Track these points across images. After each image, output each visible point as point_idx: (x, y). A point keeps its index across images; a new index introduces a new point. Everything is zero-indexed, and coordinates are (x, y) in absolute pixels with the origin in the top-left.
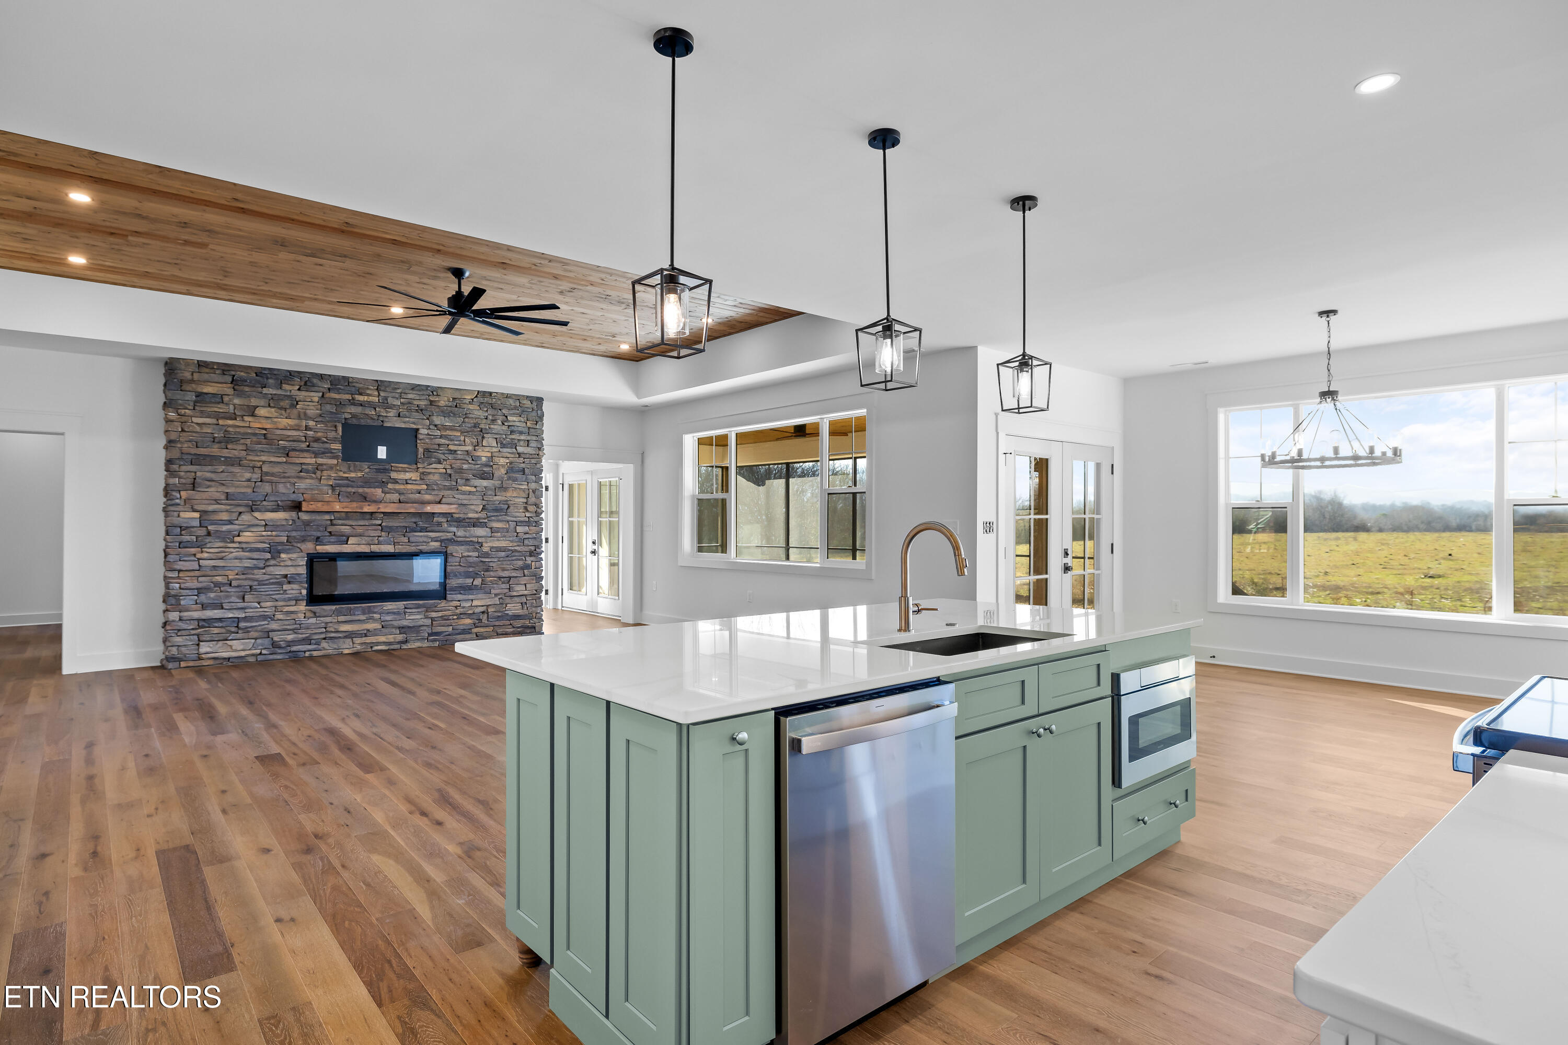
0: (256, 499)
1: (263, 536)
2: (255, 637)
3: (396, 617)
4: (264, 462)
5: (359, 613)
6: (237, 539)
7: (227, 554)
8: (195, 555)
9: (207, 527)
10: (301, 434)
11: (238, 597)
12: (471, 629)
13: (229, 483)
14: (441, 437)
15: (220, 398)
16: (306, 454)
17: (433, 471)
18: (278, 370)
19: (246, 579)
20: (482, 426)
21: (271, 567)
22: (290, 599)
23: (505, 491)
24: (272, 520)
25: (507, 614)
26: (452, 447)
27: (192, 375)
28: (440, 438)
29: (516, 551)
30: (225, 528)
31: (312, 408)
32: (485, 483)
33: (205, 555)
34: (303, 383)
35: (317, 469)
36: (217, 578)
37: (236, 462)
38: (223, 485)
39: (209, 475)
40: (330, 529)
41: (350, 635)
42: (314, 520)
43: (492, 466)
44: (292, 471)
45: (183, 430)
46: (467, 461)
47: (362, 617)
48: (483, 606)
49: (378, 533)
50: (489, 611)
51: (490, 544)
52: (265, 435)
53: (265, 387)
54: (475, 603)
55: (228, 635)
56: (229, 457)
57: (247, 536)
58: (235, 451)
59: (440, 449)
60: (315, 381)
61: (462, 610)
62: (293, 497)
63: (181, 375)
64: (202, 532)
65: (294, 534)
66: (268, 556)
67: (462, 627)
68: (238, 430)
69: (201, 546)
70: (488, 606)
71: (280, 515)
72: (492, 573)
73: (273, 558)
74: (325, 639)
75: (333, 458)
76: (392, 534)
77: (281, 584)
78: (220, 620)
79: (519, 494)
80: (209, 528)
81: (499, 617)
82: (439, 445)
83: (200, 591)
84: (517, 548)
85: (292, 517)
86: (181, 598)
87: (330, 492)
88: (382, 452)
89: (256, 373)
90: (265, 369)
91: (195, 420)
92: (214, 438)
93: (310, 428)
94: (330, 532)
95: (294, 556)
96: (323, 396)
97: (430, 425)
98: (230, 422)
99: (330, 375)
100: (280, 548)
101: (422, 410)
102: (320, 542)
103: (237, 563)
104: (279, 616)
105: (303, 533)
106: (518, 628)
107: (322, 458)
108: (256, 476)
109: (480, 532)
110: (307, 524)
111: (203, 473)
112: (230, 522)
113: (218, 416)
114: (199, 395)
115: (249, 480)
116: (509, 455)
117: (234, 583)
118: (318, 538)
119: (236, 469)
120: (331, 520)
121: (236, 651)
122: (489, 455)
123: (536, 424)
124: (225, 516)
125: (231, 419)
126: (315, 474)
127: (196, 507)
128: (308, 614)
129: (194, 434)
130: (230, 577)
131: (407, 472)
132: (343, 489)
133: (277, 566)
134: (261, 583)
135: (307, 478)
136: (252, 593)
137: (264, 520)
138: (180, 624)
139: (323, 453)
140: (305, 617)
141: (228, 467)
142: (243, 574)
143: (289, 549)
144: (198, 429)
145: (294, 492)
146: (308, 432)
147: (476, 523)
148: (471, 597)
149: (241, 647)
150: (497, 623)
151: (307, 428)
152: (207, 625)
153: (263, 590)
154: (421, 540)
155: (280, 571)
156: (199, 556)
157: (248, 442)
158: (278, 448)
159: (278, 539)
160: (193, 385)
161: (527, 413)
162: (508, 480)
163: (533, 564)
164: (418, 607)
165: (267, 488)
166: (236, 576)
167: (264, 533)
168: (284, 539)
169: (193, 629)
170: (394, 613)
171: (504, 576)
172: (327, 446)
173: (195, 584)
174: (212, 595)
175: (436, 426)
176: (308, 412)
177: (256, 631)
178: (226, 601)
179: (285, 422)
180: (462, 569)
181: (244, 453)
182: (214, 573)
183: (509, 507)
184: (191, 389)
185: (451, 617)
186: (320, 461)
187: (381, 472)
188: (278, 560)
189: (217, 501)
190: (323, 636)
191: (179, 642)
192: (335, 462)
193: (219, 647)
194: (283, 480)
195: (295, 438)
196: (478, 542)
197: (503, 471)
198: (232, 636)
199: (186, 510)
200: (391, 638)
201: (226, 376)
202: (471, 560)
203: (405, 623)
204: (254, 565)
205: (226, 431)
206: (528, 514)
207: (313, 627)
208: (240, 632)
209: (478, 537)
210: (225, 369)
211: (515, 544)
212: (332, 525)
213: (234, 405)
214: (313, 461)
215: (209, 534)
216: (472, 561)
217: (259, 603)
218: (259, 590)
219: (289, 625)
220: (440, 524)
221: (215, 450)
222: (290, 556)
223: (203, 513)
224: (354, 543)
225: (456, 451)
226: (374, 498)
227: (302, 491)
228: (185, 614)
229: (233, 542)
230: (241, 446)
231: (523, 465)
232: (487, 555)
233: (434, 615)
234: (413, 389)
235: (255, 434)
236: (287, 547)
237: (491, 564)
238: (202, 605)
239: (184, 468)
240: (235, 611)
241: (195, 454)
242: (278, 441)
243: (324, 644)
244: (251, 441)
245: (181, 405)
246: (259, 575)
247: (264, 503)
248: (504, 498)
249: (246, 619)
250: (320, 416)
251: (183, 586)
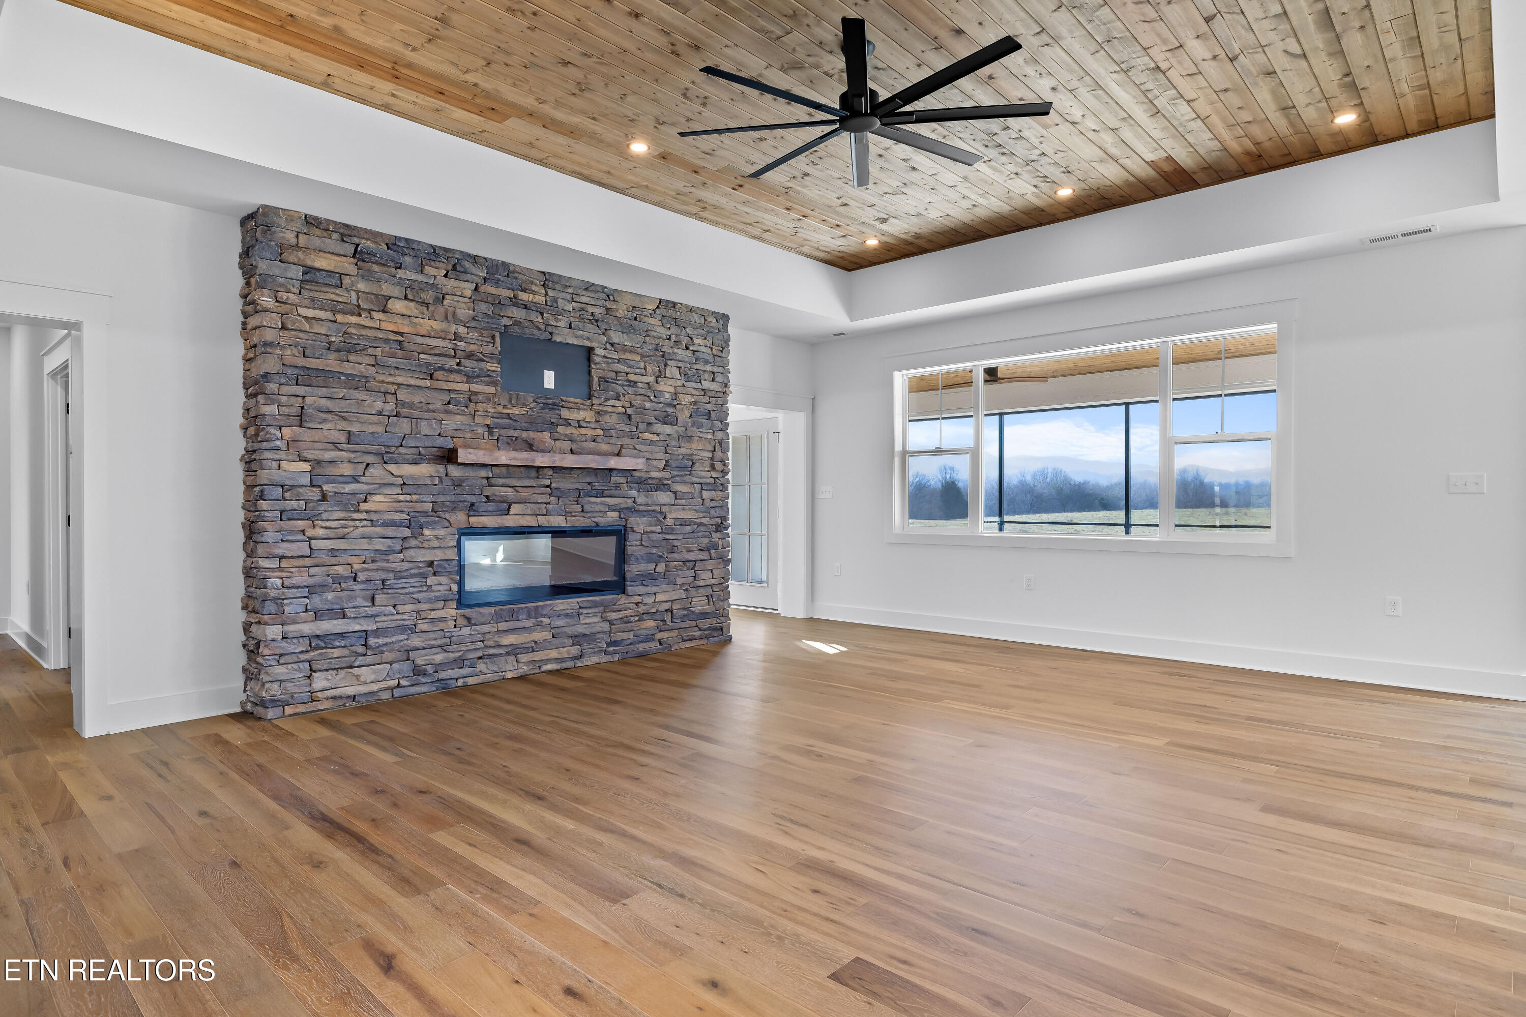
0: (390, 444)
1: (400, 501)
2: (390, 659)
3: (568, 620)
4: (399, 385)
5: (524, 617)
6: (364, 506)
7: (352, 529)
8: (303, 531)
9: (320, 487)
10: (450, 345)
11: (365, 598)
12: (653, 635)
13: (354, 416)
14: (619, 361)
15: (338, 279)
16: (457, 377)
17: (610, 409)
18: (419, 242)
19: (377, 570)
20: (665, 349)
21: (412, 550)
22: (438, 599)
23: (689, 442)
24: (412, 477)
25: (693, 612)
26: (632, 377)
27: (297, 236)
28: (618, 363)
29: (702, 524)
30: (349, 488)
31: (463, 305)
32: (668, 429)
33: (320, 532)
34: (450, 267)
35: (470, 400)
36: (336, 568)
37: (360, 383)
38: (344, 419)
39: (324, 403)
40: (489, 491)
41: (514, 651)
42: (467, 478)
43: (675, 406)
44: (438, 401)
45: (283, 327)
46: (648, 397)
47: (528, 623)
48: (666, 602)
49: (545, 499)
50: (674, 608)
51: (674, 515)
52: (400, 342)
53: (400, 268)
54: (660, 597)
55: (353, 659)
56: (351, 375)
57: (377, 502)
58: (358, 366)
59: (618, 378)
60: (467, 265)
61: (644, 608)
62: (440, 442)
63: (282, 235)
64: (315, 494)
65: (441, 498)
66: (407, 532)
67: (644, 632)
68: (364, 332)
69: (313, 519)
70: (672, 601)
71: (424, 470)
72: (676, 556)
73: (414, 536)
74: (480, 658)
75: (491, 384)
76: (564, 499)
77: (423, 576)
78: (341, 635)
79: (704, 445)
80: (325, 487)
81: (684, 615)
82: (616, 372)
83: (312, 590)
84: (703, 520)
85: (438, 471)
86: (285, 602)
87: (486, 435)
88: (549, 379)
89: (387, 244)
90: (400, 239)
91: (303, 311)
92: (330, 343)
93: (461, 337)
94: (487, 497)
95: (441, 532)
96: (476, 289)
97: (607, 342)
98: (353, 319)
99: (485, 259)
100: (423, 520)
101: (597, 321)
102: (475, 511)
103: (364, 544)
104: (423, 626)
105: (453, 498)
106: (705, 630)
107: (476, 383)
108: (390, 408)
109: (664, 497)
110: (458, 483)
111: (315, 398)
112: (355, 479)
113: (335, 308)
114: (309, 270)
115: (380, 413)
116: (694, 392)
117: (361, 576)
118: (472, 505)
119: (362, 395)
120: (488, 478)
121: (366, 683)
122: (672, 390)
123: (722, 351)
124: (347, 470)
125: (353, 314)
126: (467, 407)
127: (306, 454)
128: (461, 621)
129: (301, 335)
130: (356, 567)
131: (580, 409)
132: (503, 432)
133: (420, 548)
134: (398, 575)
135: (457, 414)
136: (385, 591)
137: (401, 477)
138: (284, 644)
139: (478, 376)
140: (455, 627)
141: (351, 391)
142: (373, 562)
143: (435, 522)
144: (307, 327)
145: (439, 435)
146: (459, 343)
147: (661, 485)
148: (654, 589)
149: (373, 677)
150: (683, 625)
151: (457, 337)
152: (323, 645)
153: (401, 586)
154: (597, 508)
155: (424, 555)
156: (310, 533)
157: (378, 352)
158: (420, 366)
159: (419, 507)
160: (300, 254)
161: (713, 335)
162: (692, 426)
163: (720, 541)
164: (595, 605)
165: (404, 426)
166: (364, 565)
167: (402, 497)
168: (428, 507)
169: (302, 652)
170: (566, 616)
171: (690, 559)
172: (482, 365)
173: (304, 580)
174: (330, 596)
175: (612, 345)
176: (458, 311)
177: (392, 650)
178: (350, 605)
179: (427, 325)
180: (644, 551)
181: (372, 370)
182: (333, 560)
183: (693, 464)
184: (296, 260)
185: (632, 618)
186: (476, 387)
187: (550, 409)
188: (421, 538)
189: (335, 446)
190: (480, 654)
191: (282, 674)
192: (492, 390)
193: (341, 679)
194: (426, 415)
195: (443, 351)
196: (661, 512)
197: (687, 413)
198: (360, 660)
199: (290, 457)
200: (564, 652)
201: (346, 245)
202: (655, 537)
203: (580, 629)
204: (389, 547)
205: (345, 333)
206: (714, 474)
207: (467, 640)
208: (369, 652)
209: (661, 505)
210: (346, 232)
211: (701, 515)
212: (491, 485)
213: (357, 292)
214: (465, 387)
215: (324, 498)
216: (655, 539)
217: (394, 607)
218: (395, 586)
219: (436, 639)
220: (617, 486)
221: (331, 362)
222: (435, 532)
223: (317, 462)
224: (517, 512)
225: (635, 383)
226: (542, 447)
227: (450, 433)
228: (291, 628)
229: (358, 511)
230: (367, 358)
231: (709, 407)
232: (670, 530)
233: (613, 616)
234: (586, 289)
235: (387, 341)
236: (433, 519)
237: (676, 543)
238: (315, 613)
239: (286, 389)
240: (362, 621)
241: (304, 367)
242: (419, 353)
243: (481, 666)
244: (382, 352)
245: (281, 285)
246: (394, 562)
247: (401, 450)
248: (689, 452)
249: (377, 632)
250: (474, 319)
251: (287, 583)
